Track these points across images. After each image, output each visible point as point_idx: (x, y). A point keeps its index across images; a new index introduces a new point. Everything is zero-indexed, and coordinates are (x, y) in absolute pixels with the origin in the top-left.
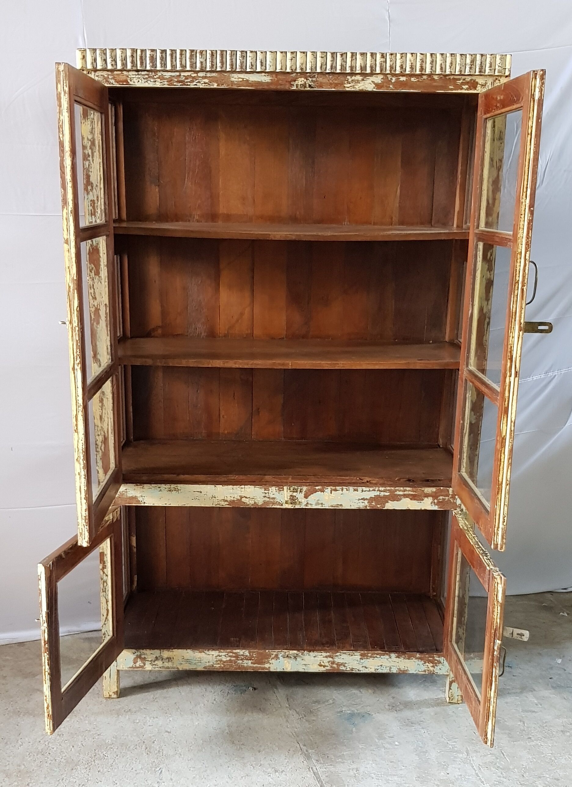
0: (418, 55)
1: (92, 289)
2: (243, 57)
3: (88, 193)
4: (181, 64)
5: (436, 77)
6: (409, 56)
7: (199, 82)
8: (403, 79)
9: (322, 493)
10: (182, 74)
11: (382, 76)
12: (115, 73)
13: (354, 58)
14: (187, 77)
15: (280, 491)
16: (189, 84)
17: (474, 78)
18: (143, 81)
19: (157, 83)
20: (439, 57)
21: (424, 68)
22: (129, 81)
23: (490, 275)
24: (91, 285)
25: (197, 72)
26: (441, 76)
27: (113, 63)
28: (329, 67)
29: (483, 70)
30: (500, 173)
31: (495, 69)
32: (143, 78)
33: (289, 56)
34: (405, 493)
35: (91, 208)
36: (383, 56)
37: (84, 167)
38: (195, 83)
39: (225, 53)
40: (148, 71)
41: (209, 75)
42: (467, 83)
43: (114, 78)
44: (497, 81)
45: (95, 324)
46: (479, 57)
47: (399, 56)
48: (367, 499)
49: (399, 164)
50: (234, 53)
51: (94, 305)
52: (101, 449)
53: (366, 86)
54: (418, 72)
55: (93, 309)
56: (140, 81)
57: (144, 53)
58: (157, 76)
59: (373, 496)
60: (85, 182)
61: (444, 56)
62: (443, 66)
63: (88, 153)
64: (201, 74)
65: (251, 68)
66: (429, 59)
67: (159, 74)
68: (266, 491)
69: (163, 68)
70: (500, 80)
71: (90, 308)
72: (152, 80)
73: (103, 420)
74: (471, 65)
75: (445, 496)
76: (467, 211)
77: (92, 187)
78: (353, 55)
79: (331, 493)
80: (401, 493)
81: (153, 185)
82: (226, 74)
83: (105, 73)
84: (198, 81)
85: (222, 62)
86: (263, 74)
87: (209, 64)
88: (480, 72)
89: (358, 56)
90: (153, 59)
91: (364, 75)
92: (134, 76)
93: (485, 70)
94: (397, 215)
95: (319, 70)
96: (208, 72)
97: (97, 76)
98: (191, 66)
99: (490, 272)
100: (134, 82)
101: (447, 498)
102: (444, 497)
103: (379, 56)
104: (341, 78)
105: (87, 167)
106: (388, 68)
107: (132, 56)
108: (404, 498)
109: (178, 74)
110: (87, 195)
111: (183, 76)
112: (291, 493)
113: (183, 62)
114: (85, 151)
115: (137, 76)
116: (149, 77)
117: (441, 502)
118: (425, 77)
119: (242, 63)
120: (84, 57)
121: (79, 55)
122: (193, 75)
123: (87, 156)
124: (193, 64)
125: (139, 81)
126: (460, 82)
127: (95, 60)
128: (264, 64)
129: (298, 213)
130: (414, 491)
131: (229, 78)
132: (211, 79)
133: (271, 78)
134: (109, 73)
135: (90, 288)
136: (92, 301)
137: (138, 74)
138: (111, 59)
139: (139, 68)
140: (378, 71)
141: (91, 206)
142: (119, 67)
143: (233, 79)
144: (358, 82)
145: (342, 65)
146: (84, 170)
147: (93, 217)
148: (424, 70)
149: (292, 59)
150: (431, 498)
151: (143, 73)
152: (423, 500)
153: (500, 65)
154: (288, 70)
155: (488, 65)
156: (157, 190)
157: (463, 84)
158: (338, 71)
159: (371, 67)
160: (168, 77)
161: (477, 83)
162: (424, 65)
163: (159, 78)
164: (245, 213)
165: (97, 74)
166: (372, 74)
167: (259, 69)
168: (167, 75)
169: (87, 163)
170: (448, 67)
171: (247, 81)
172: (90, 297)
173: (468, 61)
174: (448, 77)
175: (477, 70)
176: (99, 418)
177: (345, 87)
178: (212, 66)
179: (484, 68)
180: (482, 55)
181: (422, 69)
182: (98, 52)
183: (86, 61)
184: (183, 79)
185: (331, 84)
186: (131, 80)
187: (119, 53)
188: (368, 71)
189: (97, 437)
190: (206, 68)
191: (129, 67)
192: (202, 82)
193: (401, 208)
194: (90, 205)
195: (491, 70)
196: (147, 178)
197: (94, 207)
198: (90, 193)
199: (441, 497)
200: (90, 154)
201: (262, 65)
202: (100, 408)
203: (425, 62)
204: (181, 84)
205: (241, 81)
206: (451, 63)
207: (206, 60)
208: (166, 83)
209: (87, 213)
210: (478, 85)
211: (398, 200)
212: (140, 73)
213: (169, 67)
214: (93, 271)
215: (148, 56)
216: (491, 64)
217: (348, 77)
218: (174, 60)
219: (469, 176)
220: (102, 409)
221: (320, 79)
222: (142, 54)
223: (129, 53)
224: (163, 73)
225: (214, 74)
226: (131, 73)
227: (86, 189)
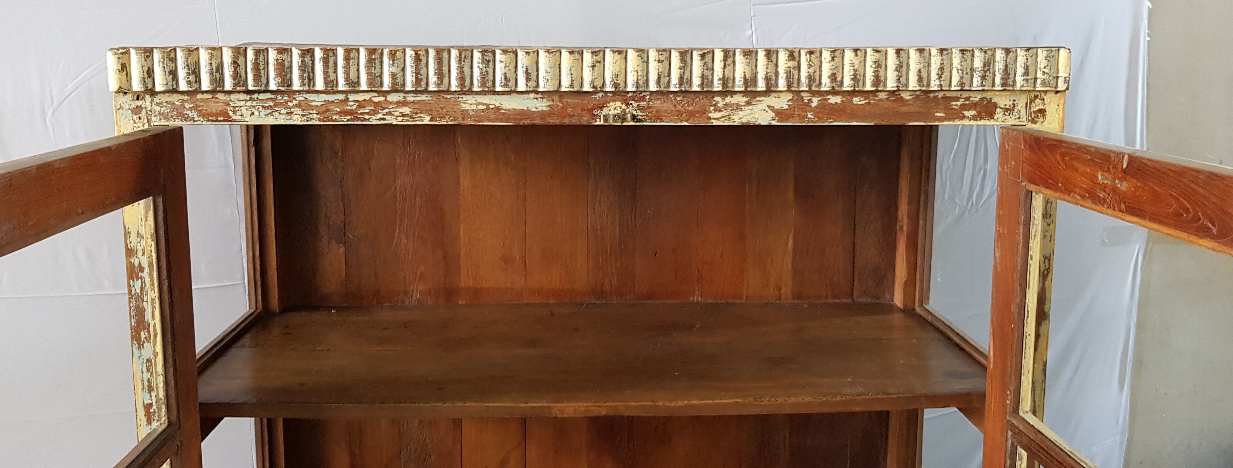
0: (869, 52)
2: (485, 62)
3: (141, 346)
4: (347, 79)
5: (906, 96)
6: (849, 55)
7: (389, 113)
8: (834, 100)
10: (352, 97)
11: (790, 96)
12: (199, 96)
13: (730, 61)
14: (361, 104)
16: (367, 117)
17: (988, 95)
18: (263, 113)
19: (295, 117)
20: (914, 56)
21: (883, 79)
22: (231, 113)
25: (385, 93)
26: (918, 93)
27: (192, 78)
28: (675, 80)
29: (1010, 82)
31: (1036, 79)
32: (263, 107)
33: (588, 57)
35: (147, 376)
36: (792, 55)
37: (130, 292)
38: (380, 116)
39: (445, 55)
40: (272, 92)
41: (411, 98)
42: (974, 106)
43: (195, 108)
44: (1038, 101)
46: (999, 55)
47: (826, 56)
50: (465, 53)
53: (756, 116)
54: (869, 87)
56: (256, 113)
57: (261, 57)
58: (295, 102)
60: (133, 324)
61: (926, 54)
62: (924, 75)
63: (140, 264)
64: (393, 98)
65: (506, 85)
66: (892, 61)
67: (300, 98)
69: (306, 88)
70: (1043, 99)
72: (283, 111)
74: (985, 72)
76: (922, 281)
77: (149, 333)
78: (728, 54)
81: (333, 242)
82: (449, 97)
83: (175, 98)
84: (387, 110)
85: (440, 74)
86: (532, 95)
87: (410, 79)
88: (1003, 85)
89: (739, 58)
90: (284, 70)
91: (751, 94)
92: (242, 103)
93: (1014, 81)
94: (790, 283)
95: (653, 87)
96: (408, 92)
97: (158, 104)
98: (370, 82)
100: (242, 115)
103: (783, 57)
104: (702, 101)
105: (138, 291)
106: (804, 79)
107: (235, 63)
109: (341, 97)
110: (139, 348)
111: (354, 101)
113: (353, 75)
114: (132, 260)
115: (249, 103)
116: (276, 105)
118: (882, 96)
119: (484, 76)
120: (124, 68)
121: (112, 63)
122: (376, 100)
124: (375, 79)
125: (253, 114)
126: (959, 103)
127: (150, 73)
128: (533, 76)
129: (607, 282)
131: (457, 103)
132: (416, 106)
133: (551, 103)
134: (186, 98)
137: (251, 99)
138: (186, 70)
139: (250, 88)
140: (782, 84)
141: (148, 371)
142: (206, 85)
143: (465, 107)
144: (738, 107)
145: (703, 77)
146: (130, 298)
148: (882, 84)
149: (593, 66)
151: (262, 96)
153: (1046, 71)
154: (587, 88)
155: (1020, 71)
156: (342, 250)
157: (964, 107)
158: (695, 88)
159: (767, 79)
160: (319, 104)
161: (995, 106)
162: (881, 73)
163: (299, 106)
164: (508, 285)
165: (157, 100)
166: (768, 92)
167: (522, 87)
168: (318, 100)
169: (138, 284)
170: (934, 76)
171: (498, 109)
173: (978, 63)
174: (932, 95)
175: (998, 80)
177: (710, 118)
178: (418, 81)
179: (1012, 76)
180: (1007, 51)
181: (877, 80)
182: (157, 55)
183: (128, 76)
184: (354, 108)
185: (679, 113)
186: (234, 113)
187: (204, 56)
188: (761, 86)
190: (404, 85)
191: (228, 85)
192: (396, 114)
193: (796, 272)
194: (145, 370)
195: (1027, 80)
196: (323, 230)
198: (146, 344)
201: (528, 79)
203: (883, 66)
204: (349, 117)
205: (483, 111)
206: (942, 69)
207: (403, 70)
208: (315, 116)
209: (140, 387)
210: (998, 110)
211: (789, 259)
212: (255, 96)
213: (320, 85)
215: (272, 62)
216: (1027, 68)
217: (717, 99)
218: (331, 70)
219: (925, 220)
221: (657, 104)
222: (256, 59)
223: (227, 57)
224: (307, 96)
225: (423, 97)
226: (233, 97)
227: (136, 337)
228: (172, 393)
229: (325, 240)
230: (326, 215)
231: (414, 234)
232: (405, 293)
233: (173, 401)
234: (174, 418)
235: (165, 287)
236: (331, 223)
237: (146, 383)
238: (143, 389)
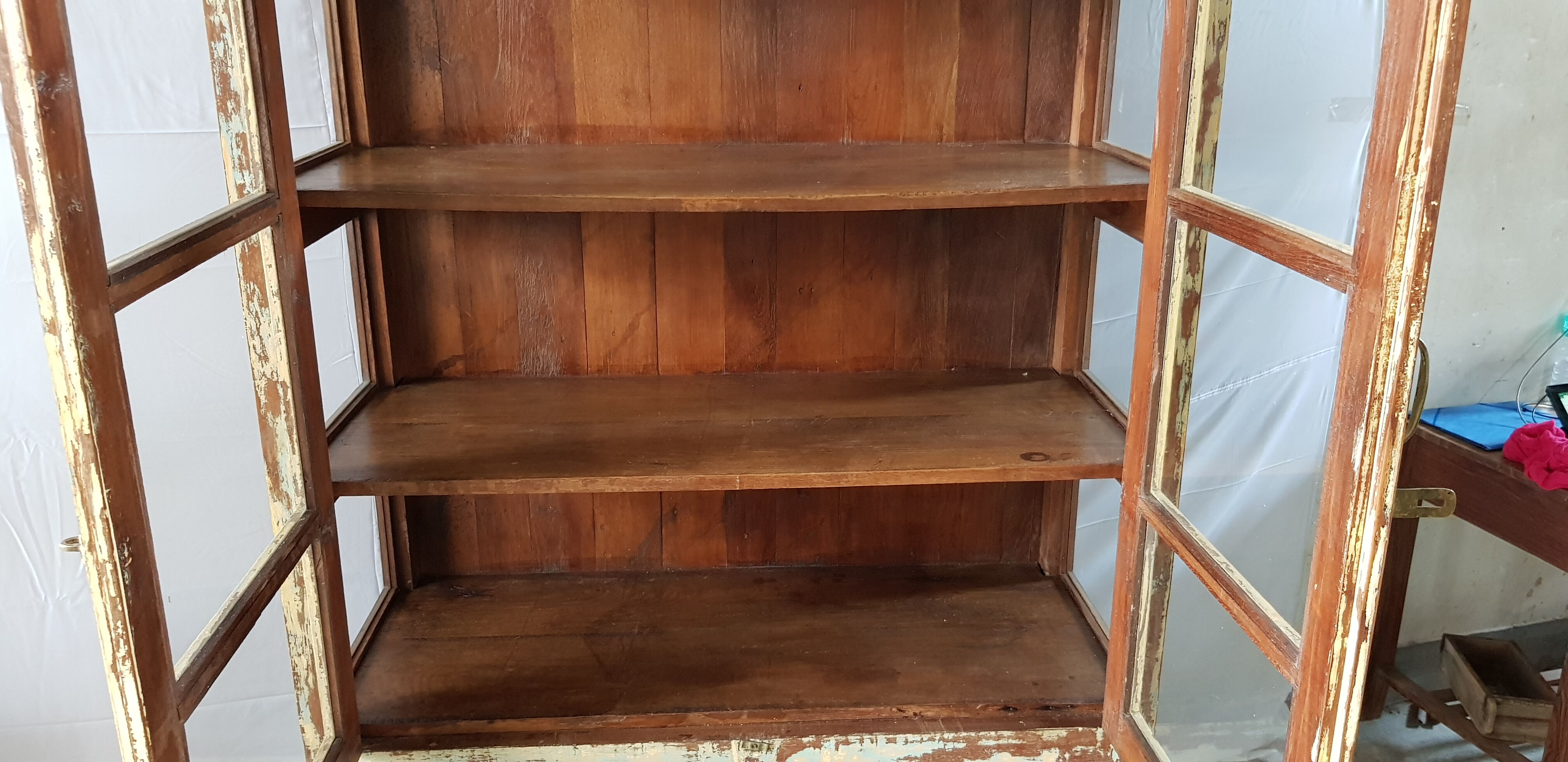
1: (257, 338)
3: (228, 118)
9: (817, 750)
15: (724, 750)
23: (1194, 281)
24: (254, 328)
30: (1221, 52)
34: (1001, 742)
35: (237, 152)
37: (212, 55)
45: (269, 415)
48: (916, 758)
49: (957, 15)
51: (264, 375)
52: (307, 684)
55: (263, 383)
59: (931, 752)
60: (218, 93)
63: (221, 22)
68: (691, 753)
71: (254, 379)
73: (306, 622)
75: (1086, 746)
76: (1101, 112)
77: (238, 103)
79: (837, 749)
80: (992, 743)
81: (427, 69)
94: (953, 122)
99: (1193, 276)
101: (1091, 749)
102: (1083, 747)
105: (221, 55)
108: (999, 752)
110: (227, 121)
112: (747, 754)
114: (212, 18)
117: (1080, 757)
123: (218, 30)
129: (744, 121)
130: (1020, 739)
135: (252, 336)
136: (257, 366)
141: (238, 146)
146: (213, 63)
147: (246, 173)
150: (1057, 750)
152: (1040, 754)
156: (438, 78)
164: (631, 123)
169: (220, 46)
172: (254, 356)
176: (295, 618)
189: (296, 659)
193: (961, 108)
194: (233, 146)
196: (414, 53)
197: (245, 149)
198: (233, 116)
199: (1079, 748)
200: (226, 24)
202: (298, 598)
209: (229, 166)
211: (952, 93)
214: (255, 299)
219: (1108, 40)
220: (302, 600)
227: (222, 108)
228: (269, 156)
229: (417, 65)
230: (417, 35)
231: (520, 59)
232: (514, 130)
233: (270, 166)
234: (273, 185)
235: (254, 36)
236: (424, 45)
237: (237, 161)
238: (234, 168)
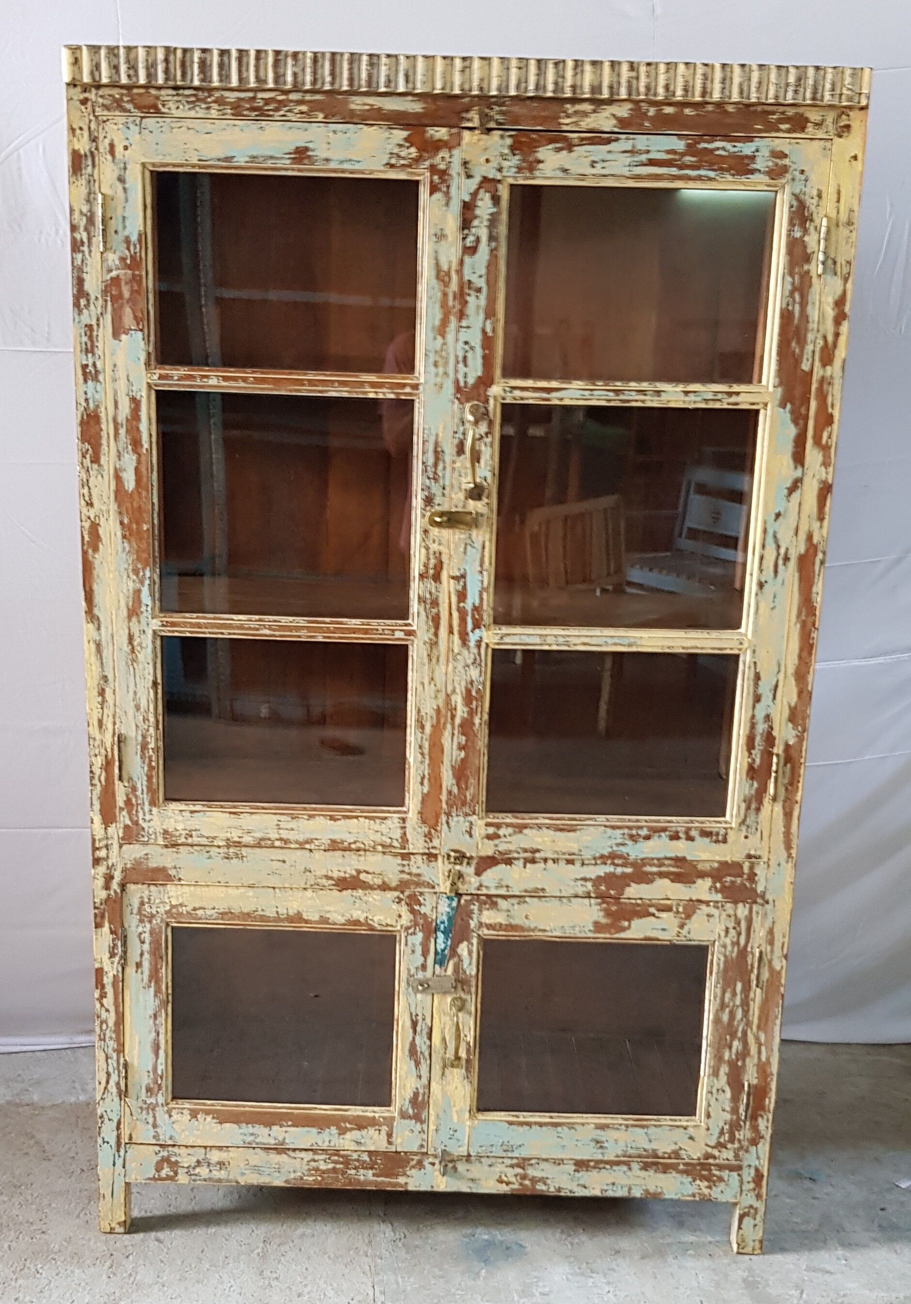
0: (699, 66)
1: (86, 488)
2: (371, 64)
3: (80, 312)
4: (257, 77)
5: (730, 109)
6: (681, 68)
7: (289, 111)
8: (669, 110)
9: (508, 867)
10: (260, 95)
11: (629, 106)
12: (135, 91)
13: (579, 70)
14: (267, 102)
15: (431, 861)
16: (271, 113)
17: (801, 110)
18: (187, 106)
19: (213, 111)
20: (737, 70)
21: (709, 90)
22: (160, 106)
23: (827, 473)
24: (85, 480)
25: (286, 92)
26: (741, 106)
27: (131, 72)
28: (531, 87)
29: (819, 96)
30: (847, 285)
31: (841, 95)
32: (187, 102)
33: (458, 63)
34: (663, 869)
35: (85, 339)
36: (632, 66)
37: (73, 262)
38: (282, 113)
39: (338, 57)
40: (195, 89)
41: (308, 97)
42: (787, 120)
43: (131, 101)
44: (844, 117)
45: (90, 551)
46: (811, 72)
47: (662, 68)
48: (591, 879)
50: (354, 58)
51: (89, 518)
52: (100, 781)
53: (601, 123)
54: (698, 99)
55: (87, 525)
56: (181, 107)
57: (188, 55)
58: (213, 98)
59: (603, 874)
60: (75, 293)
61: (747, 69)
62: (745, 88)
64: (293, 96)
65: (388, 87)
66: (718, 75)
67: (217, 94)
68: (405, 862)
69: (224, 84)
70: (848, 116)
71: (81, 521)
72: (203, 106)
73: (104, 727)
74: (797, 86)
75: (735, 876)
77: (88, 301)
78: (578, 64)
79: (525, 867)
80: (655, 869)
82: (340, 97)
83: (116, 93)
84: (288, 108)
85: (333, 74)
86: (410, 98)
87: (308, 78)
88: (814, 99)
89: (588, 68)
90: (205, 68)
91: (598, 103)
92: (169, 98)
93: (823, 96)
95: (513, 92)
96: (307, 91)
97: (102, 97)
98: (276, 80)
99: (826, 468)
100: (169, 109)
101: (739, 880)
102: (733, 879)
103: (625, 68)
104: (554, 107)
105: (80, 263)
106: (642, 89)
107: (166, 60)
108: (660, 878)
109: (251, 94)
110: (79, 315)
111: (262, 99)
112: (450, 866)
113: (262, 74)
114: (75, 235)
115: (176, 98)
116: (198, 100)
117: (729, 887)
118: (710, 108)
119: (370, 76)
120: (76, 62)
121: (66, 56)
122: (280, 98)
123: (79, 244)
124: (280, 78)
125: (178, 108)
126: (774, 117)
127: (97, 66)
128: (411, 79)
130: (678, 867)
131: (347, 103)
132: (312, 105)
133: (424, 106)
134: (124, 91)
135: (83, 486)
136: (85, 510)
137: (177, 95)
138: (127, 65)
139: (179, 83)
140: (623, 95)
141: (86, 334)
142: (142, 80)
143: (353, 107)
144: (585, 114)
145: (556, 83)
146: (72, 271)
147: (90, 355)
148: (708, 95)
149: (463, 71)
150: (710, 880)
151: (187, 92)
152: (695, 882)
153: (850, 87)
154: (457, 91)
155: (828, 86)
157: (781, 121)
158: (550, 94)
159: (611, 87)
160: (233, 100)
161: (807, 120)
162: (709, 85)
163: (214, 102)
165: (100, 93)
166: (610, 102)
167: (401, 89)
168: (232, 96)
169: (79, 256)
170: (753, 89)
171: (380, 109)
172: (83, 503)
173: (792, 79)
174: (752, 108)
175: (808, 95)
176: (96, 723)
177: (560, 124)
178: (314, 82)
179: (820, 91)
180: (817, 68)
181: (704, 93)
182: (103, 52)
183: (80, 69)
184: (261, 104)
185: (534, 118)
186: (164, 105)
187: (141, 53)
188: (605, 95)
189: (93, 759)
190: (303, 84)
191: (161, 81)
192: (296, 111)
194: (83, 334)
195: (832, 95)
197: (91, 338)
198: (85, 311)
199: (728, 879)
200: (85, 240)
201: (407, 81)
202: (99, 706)
203: (710, 79)
204: (256, 113)
205: (368, 110)
206: (760, 83)
207: (303, 70)
208: (229, 111)
209: (79, 349)
210: (809, 124)
212: (181, 92)
213: (234, 82)
214: (88, 456)
215: (196, 60)
216: (833, 85)
217: (568, 106)
218: (244, 69)
220: (102, 708)
221: (516, 109)
222: (184, 57)
223: (161, 55)
224: (224, 93)
225: (318, 97)
226: (163, 92)
227: (76, 305)
237: (84, 346)
238: (81, 351)
